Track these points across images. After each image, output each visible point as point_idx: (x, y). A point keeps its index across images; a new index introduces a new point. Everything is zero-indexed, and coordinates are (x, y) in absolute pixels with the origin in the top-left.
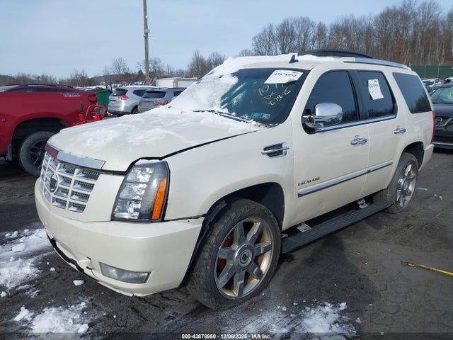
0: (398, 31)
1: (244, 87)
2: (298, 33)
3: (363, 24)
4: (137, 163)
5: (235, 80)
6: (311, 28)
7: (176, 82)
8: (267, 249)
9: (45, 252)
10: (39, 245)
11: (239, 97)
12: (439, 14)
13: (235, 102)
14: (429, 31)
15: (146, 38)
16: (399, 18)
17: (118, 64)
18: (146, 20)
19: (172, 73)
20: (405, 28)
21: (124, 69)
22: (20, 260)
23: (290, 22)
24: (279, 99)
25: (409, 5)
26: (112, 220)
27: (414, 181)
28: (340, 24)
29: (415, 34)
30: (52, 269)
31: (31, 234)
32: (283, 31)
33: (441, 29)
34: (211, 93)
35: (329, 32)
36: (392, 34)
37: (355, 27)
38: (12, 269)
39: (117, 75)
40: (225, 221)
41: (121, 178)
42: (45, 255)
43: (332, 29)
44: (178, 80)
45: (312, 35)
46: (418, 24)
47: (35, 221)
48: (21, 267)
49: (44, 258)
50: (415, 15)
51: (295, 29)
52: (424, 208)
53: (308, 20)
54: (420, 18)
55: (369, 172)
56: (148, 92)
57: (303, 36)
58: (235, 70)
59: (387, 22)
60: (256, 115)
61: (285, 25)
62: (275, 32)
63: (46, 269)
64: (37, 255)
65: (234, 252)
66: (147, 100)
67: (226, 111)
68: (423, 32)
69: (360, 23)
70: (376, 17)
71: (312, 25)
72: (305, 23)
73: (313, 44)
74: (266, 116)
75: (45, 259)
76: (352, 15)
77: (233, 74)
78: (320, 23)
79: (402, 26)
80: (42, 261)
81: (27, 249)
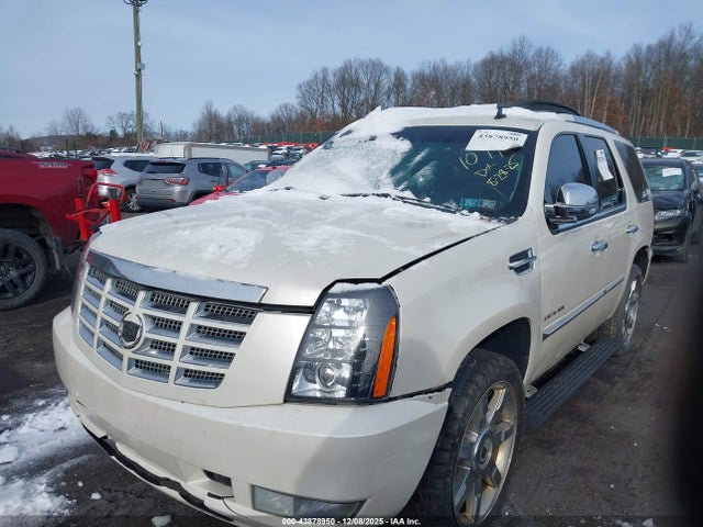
0: (506, 87)
1: (427, 156)
2: (365, 82)
3: (459, 74)
4: (332, 290)
5: (405, 146)
6: (384, 76)
7: (188, 149)
8: (508, 435)
9: (63, 459)
10: (44, 446)
11: (427, 171)
12: (559, 65)
13: (421, 180)
14: (548, 88)
15: (138, 77)
16: (507, 68)
17: (75, 117)
18: (138, 49)
19: (168, 135)
20: (516, 84)
21: (86, 127)
22: (19, 483)
23: (355, 65)
24: (503, 176)
25: (521, 50)
26: (285, 401)
27: (637, 305)
28: (427, 71)
29: (529, 93)
30: (96, 496)
31: (18, 425)
32: (343, 78)
33: (562, 85)
34: (365, 165)
35: (411, 82)
36: (499, 90)
37: (447, 77)
38: (10, 502)
39: (74, 137)
40: (471, 392)
41: (305, 320)
42: (66, 465)
43: (414, 80)
44: (192, 146)
45: (386, 86)
46: (533, 77)
47: (13, 397)
48: (27, 496)
49: (67, 471)
50: (528, 65)
51: (362, 76)
52: (654, 347)
53: (380, 64)
54: (535, 70)
55: (605, 292)
56: (152, 163)
57: (372, 87)
58: (398, 129)
59: (491, 73)
60: (470, 202)
61: (346, 68)
62: (332, 79)
63: (81, 497)
64: (49, 468)
65: (472, 444)
66: (153, 176)
67: (408, 194)
68: (539, 90)
69: (454, 71)
70: (476, 67)
71: (386, 70)
72: (376, 68)
73: (389, 98)
74: (488, 204)
75: (69, 475)
76: (443, 61)
77: (398, 135)
78: (398, 69)
79: (512, 79)
80: (64, 479)
81: (24, 456)
